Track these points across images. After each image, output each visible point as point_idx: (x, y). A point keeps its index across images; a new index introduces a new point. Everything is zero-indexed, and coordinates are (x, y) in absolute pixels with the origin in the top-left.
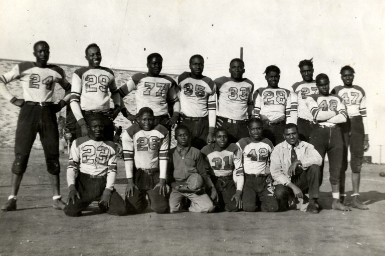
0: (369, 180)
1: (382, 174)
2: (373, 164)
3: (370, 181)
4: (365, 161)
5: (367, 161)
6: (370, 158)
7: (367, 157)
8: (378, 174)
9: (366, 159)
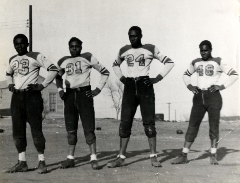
0: (167, 138)
1: (179, 131)
2: (165, 121)
3: (169, 139)
4: (158, 119)
5: (160, 119)
6: (162, 116)
7: (158, 114)
8: (176, 132)
9: (158, 117)
